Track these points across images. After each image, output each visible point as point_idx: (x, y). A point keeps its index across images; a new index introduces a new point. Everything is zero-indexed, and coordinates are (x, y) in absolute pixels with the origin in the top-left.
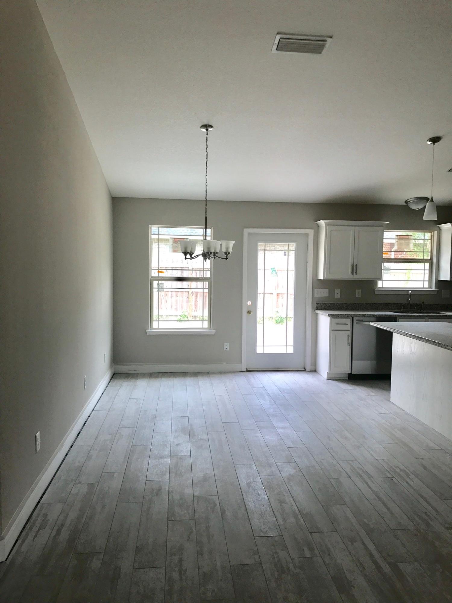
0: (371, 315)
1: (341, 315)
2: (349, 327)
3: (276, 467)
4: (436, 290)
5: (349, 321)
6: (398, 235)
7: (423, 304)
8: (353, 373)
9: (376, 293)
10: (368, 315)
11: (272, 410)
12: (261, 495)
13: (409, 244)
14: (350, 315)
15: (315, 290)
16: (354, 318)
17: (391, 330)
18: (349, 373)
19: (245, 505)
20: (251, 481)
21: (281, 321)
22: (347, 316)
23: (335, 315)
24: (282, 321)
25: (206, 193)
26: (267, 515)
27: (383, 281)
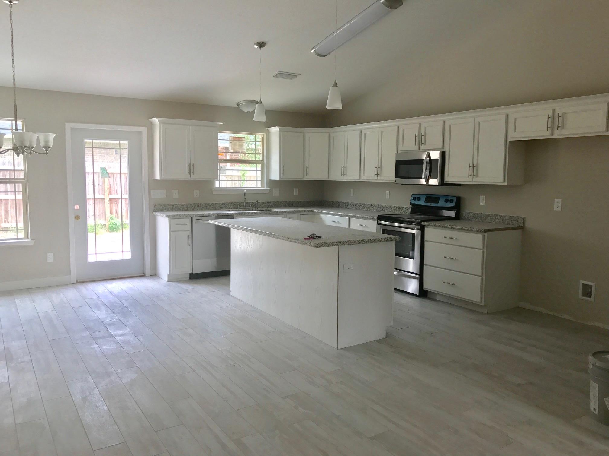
0: (209, 214)
1: (180, 215)
2: (188, 227)
3: (116, 375)
4: (268, 189)
5: (188, 221)
6: (231, 137)
7: (257, 202)
8: (194, 272)
9: (214, 193)
10: (206, 214)
11: (109, 319)
12: (99, 406)
13: (242, 146)
14: (189, 215)
15: (152, 191)
16: (193, 218)
17: (229, 226)
18: (190, 273)
19: (81, 421)
20: (87, 394)
21: (115, 228)
22: (186, 216)
23: (174, 215)
24: (117, 228)
25: (14, 76)
26: (108, 426)
27: (219, 181)
